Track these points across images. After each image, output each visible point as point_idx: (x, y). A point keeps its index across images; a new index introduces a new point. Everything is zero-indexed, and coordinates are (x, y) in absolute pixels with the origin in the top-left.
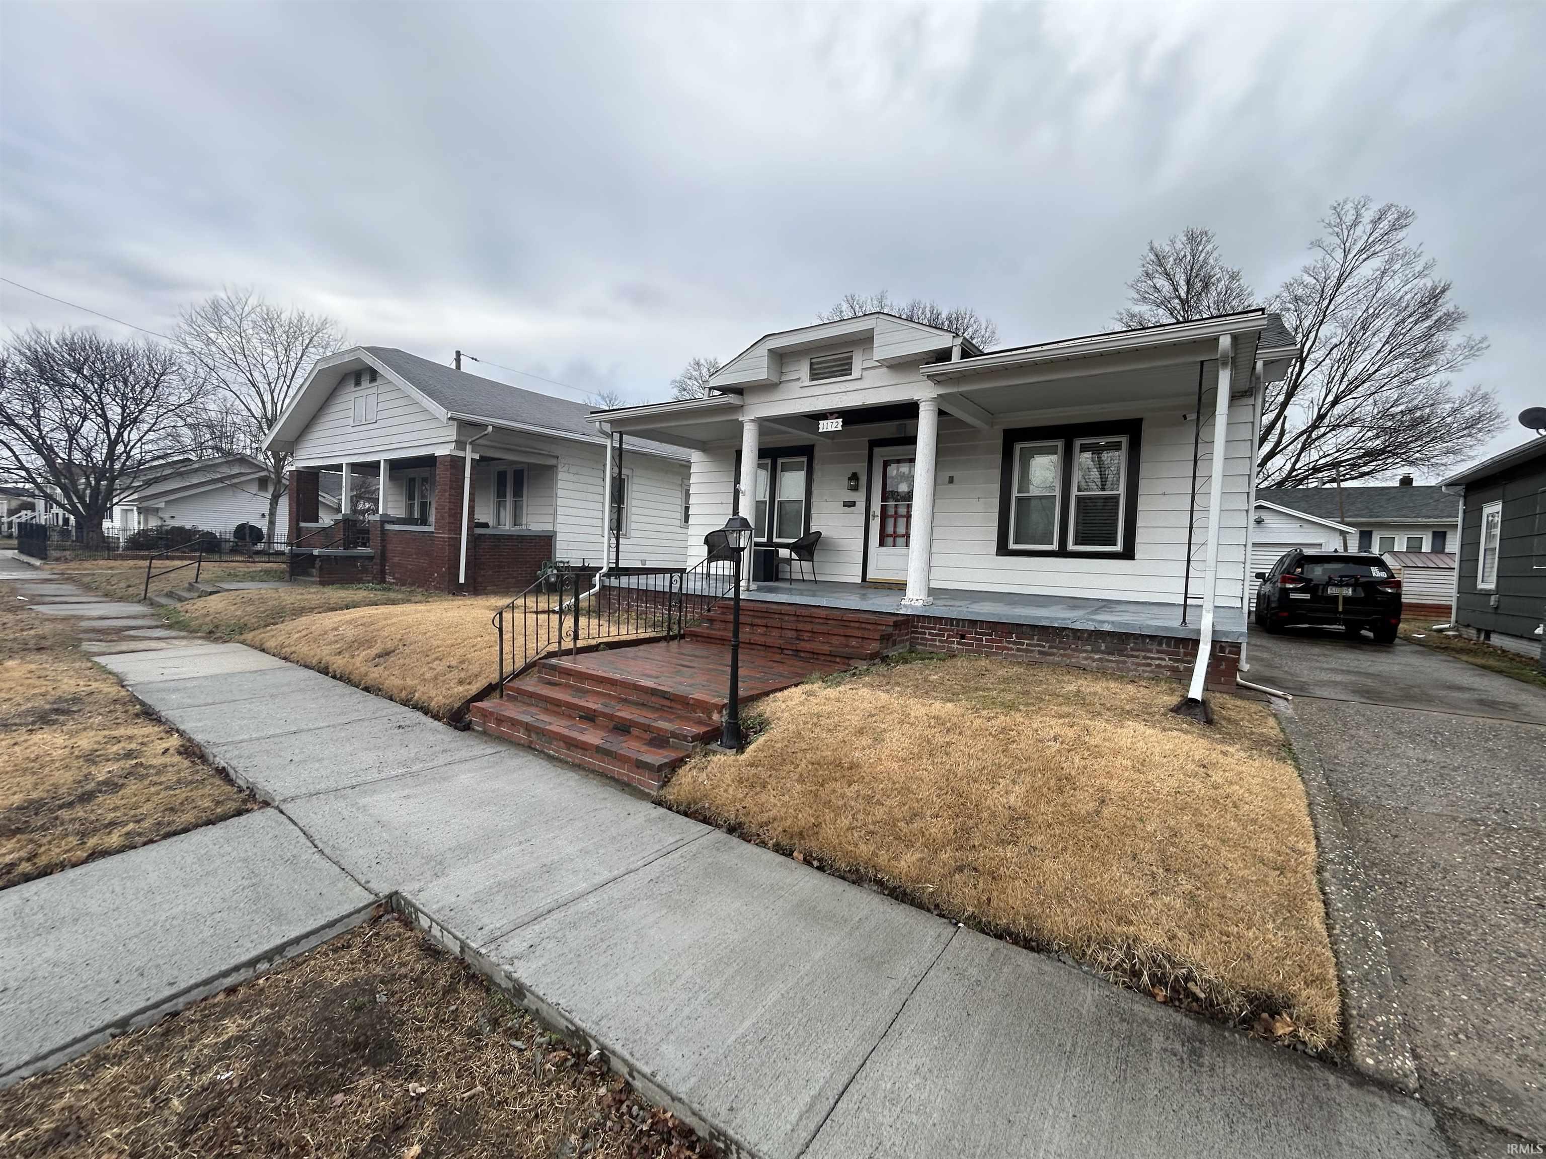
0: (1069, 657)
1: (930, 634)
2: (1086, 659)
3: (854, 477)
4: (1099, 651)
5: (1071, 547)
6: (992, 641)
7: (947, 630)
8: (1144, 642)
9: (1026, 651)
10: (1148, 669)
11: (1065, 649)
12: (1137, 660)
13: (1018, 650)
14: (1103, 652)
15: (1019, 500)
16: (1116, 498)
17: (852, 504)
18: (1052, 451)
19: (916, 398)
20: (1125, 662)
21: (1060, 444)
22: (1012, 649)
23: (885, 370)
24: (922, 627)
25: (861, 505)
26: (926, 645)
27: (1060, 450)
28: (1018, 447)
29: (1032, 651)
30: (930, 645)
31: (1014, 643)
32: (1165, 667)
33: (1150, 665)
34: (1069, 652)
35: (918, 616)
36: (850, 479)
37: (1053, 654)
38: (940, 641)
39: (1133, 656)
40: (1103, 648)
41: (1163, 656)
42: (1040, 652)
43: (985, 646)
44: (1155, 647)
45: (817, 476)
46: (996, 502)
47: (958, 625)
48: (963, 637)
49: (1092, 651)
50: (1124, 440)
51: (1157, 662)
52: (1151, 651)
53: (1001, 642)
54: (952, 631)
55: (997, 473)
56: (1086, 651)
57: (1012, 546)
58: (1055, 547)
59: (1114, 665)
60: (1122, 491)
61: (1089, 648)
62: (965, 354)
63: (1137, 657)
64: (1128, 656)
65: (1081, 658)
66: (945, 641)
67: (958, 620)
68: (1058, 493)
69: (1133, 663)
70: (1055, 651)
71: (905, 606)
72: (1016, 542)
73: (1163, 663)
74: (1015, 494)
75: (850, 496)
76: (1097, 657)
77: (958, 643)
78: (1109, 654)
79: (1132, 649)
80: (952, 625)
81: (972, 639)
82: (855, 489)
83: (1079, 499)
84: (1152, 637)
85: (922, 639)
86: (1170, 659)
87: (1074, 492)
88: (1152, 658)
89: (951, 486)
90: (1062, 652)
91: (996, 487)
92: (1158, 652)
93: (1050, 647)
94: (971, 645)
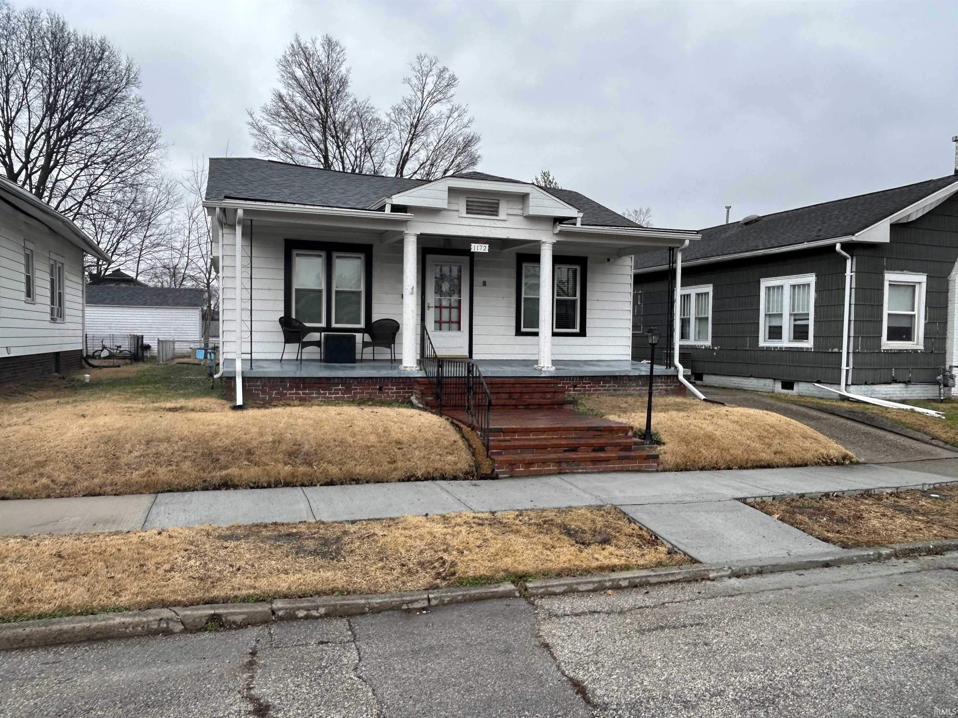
0: (626, 390)
2: (633, 390)
7: (568, 384)
13: (604, 390)
15: (525, 299)
16: (575, 302)
22: (600, 390)
23: (522, 218)
28: (524, 265)
31: (602, 386)
34: (626, 388)
37: (619, 390)
42: (614, 390)
45: (376, 272)
46: (513, 300)
47: (573, 380)
48: (575, 386)
50: (578, 268)
53: (595, 387)
54: (570, 383)
55: (512, 281)
56: (633, 387)
57: (523, 330)
60: (578, 297)
61: (635, 384)
65: (631, 390)
67: (573, 377)
70: (620, 388)
71: (544, 371)
72: (525, 327)
74: (524, 295)
77: (574, 390)
80: (570, 380)
81: (581, 387)
83: (558, 301)
89: (485, 288)
90: (623, 388)
91: (513, 291)
92: (662, 383)
93: (618, 387)
94: (580, 390)
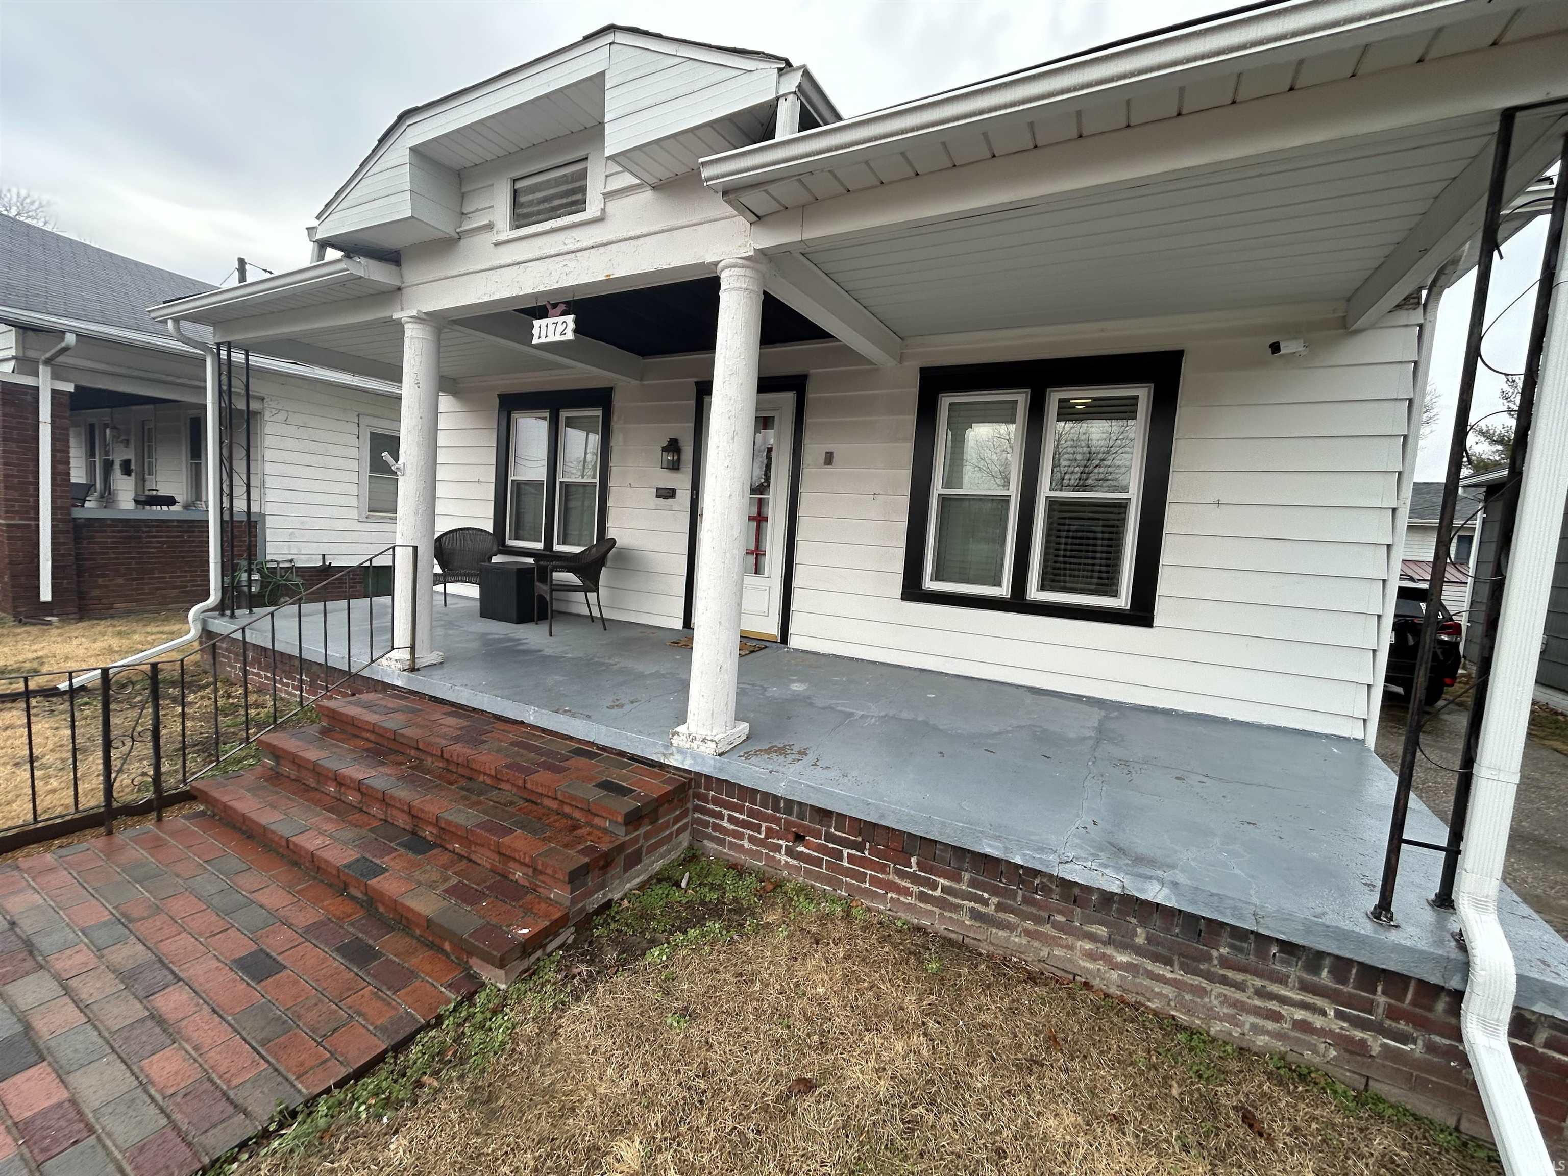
1: (731, 819)
2: (1091, 956)
3: (673, 446)
4: (1126, 946)
5: (1034, 593)
6: (862, 862)
7: (767, 818)
8: (1262, 954)
9: (941, 903)
10: (1270, 1025)
11: (1038, 920)
12: (1239, 996)
13: (922, 897)
14: (1138, 951)
15: (943, 499)
16: (1121, 507)
17: (668, 494)
18: (1005, 415)
19: (710, 259)
20: (1202, 992)
21: (1021, 398)
22: (907, 892)
23: (648, 195)
24: (716, 801)
25: (684, 496)
26: (721, 842)
27: (1022, 412)
28: (946, 401)
29: (956, 908)
30: (732, 846)
31: (914, 878)
32: (1323, 1033)
33: (1276, 1017)
34: (1047, 929)
35: (708, 778)
36: (664, 449)
38: (752, 839)
39: (1224, 981)
40: (1140, 940)
41: (1319, 1002)
42: (976, 915)
43: (847, 872)
44: (1295, 972)
45: (617, 441)
46: (904, 502)
47: (788, 812)
48: (799, 838)
49: (1109, 942)
50: (1143, 394)
51: (1300, 1015)
52: (1282, 980)
53: (883, 869)
54: (777, 821)
55: (906, 450)
56: (1092, 937)
57: (929, 584)
58: (1004, 591)
59: (1168, 991)
60: (1134, 493)
61: (1103, 931)
62: (807, 121)
63: (1240, 986)
64: (1209, 977)
66: (762, 843)
67: (790, 803)
68: (1014, 491)
69: (1226, 1001)
70: (1012, 918)
71: (680, 751)
72: (937, 578)
73: (1318, 1022)
74: (937, 488)
75: (669, 480)
76: (1122, 958)
77: (790, 852)
78: (1156, 958)
79: (1225, 963)
80: (776, 809)
82: (675, 467)
83: (1052, 503)
84: (1289, 948)
85: (717, 828)
86: (1340, 1015)
87: (1045, 490)
88: (1283, 1001)
89: (829, 469)
90: (1029, 925)
91: (905, 475)
92: (1305, 987)
93: (1000, 907)
94: (818, 862)
